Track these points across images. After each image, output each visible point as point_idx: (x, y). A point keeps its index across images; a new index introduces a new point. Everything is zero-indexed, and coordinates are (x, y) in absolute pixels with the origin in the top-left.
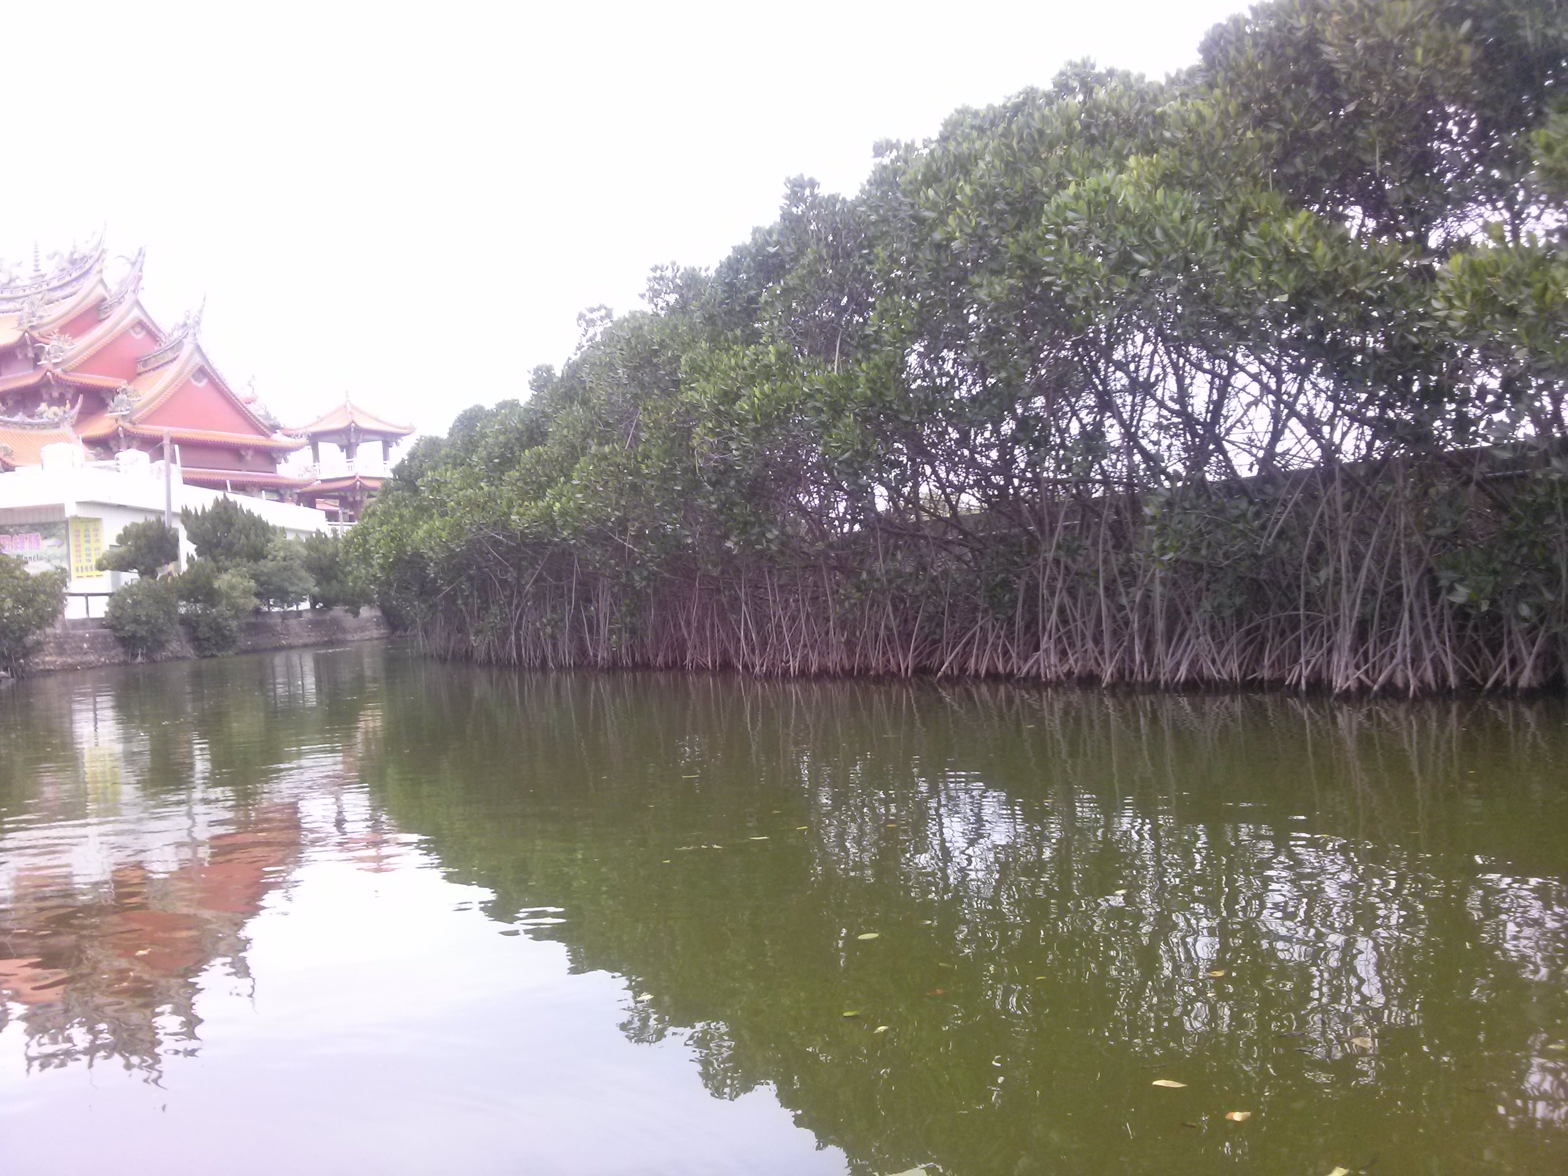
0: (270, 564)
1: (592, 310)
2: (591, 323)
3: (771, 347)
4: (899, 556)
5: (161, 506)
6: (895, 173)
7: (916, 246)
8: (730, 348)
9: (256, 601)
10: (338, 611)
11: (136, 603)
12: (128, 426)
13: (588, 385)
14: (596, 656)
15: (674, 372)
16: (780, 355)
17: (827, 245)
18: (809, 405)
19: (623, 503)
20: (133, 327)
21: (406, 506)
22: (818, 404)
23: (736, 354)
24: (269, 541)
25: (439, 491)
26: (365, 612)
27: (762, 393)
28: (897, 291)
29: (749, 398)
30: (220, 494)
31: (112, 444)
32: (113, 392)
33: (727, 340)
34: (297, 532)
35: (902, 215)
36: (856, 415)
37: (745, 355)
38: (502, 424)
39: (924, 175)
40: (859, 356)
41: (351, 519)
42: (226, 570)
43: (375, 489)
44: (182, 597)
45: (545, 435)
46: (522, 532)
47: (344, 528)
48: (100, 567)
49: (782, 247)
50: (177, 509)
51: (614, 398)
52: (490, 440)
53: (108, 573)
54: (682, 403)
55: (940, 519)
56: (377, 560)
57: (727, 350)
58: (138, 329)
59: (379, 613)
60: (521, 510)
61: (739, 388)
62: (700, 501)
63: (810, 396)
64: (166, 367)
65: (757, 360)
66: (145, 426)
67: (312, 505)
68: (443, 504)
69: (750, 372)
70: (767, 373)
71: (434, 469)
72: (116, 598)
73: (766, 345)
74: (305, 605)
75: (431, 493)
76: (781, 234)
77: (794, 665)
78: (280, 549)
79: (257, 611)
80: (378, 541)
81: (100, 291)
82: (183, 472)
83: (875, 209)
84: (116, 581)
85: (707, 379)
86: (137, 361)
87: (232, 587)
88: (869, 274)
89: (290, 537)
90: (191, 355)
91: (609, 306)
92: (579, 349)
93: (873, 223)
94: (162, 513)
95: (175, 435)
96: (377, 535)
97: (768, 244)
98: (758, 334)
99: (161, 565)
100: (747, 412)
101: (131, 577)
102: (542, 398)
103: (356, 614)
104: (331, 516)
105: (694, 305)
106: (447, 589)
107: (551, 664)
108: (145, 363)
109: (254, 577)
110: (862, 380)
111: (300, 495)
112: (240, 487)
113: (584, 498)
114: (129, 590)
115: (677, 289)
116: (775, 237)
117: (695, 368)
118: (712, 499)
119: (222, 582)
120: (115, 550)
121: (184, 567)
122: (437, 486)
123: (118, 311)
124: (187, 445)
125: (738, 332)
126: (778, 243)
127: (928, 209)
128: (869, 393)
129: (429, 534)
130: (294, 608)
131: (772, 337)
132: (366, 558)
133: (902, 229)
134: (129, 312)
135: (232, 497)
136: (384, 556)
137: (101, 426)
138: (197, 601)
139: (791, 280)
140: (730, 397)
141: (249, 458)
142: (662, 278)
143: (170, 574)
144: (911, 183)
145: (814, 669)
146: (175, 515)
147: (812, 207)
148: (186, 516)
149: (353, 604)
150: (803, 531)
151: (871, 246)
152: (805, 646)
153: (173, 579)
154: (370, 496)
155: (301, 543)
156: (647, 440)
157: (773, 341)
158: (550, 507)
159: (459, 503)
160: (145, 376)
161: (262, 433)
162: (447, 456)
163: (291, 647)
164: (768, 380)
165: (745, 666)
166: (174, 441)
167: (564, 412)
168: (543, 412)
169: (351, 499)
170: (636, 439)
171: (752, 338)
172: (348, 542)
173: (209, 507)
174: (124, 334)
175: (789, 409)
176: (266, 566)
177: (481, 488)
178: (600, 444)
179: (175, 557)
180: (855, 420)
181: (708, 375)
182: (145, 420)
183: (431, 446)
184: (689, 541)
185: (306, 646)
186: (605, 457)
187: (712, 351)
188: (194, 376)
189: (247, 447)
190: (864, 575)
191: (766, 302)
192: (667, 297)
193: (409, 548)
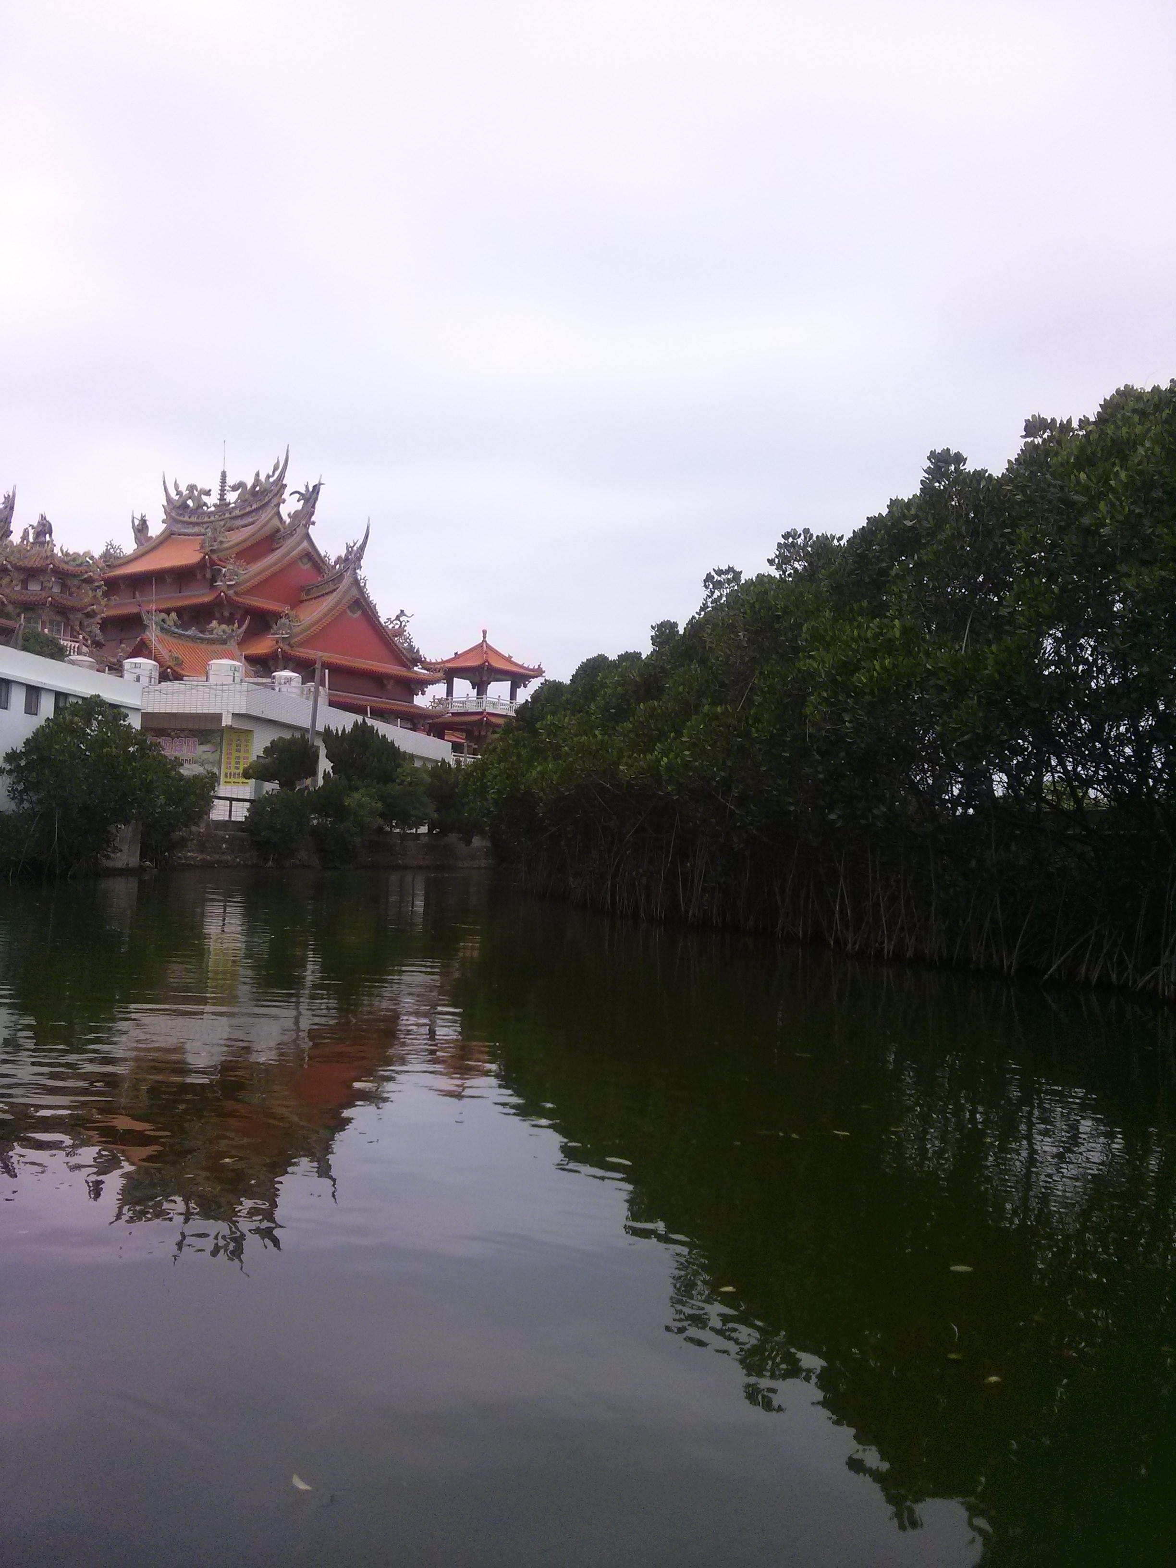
0: (397, 788)
1: (720, 572)
2: (718, 585)
3: (896, 622)
4: (1013, 848)
5: (306, 723)
6: (1047, 455)
7: (1062, 530)
8: (854, 619)
9: (380, 821)
10: (453, 838)
11: (274, 811)
12: (286, 648)
13: (708, 645)
14: (687, 912)
15: (796, 638)
16: (905, 631)
17: (968, 521)
18: (931, 682)
19: (729, 763)
20: (301, 558)
21: (524, 746)
22: (940, 682)
23: (859, 626)
24: (399, 766)
25: (555, 735)
26: (477, 842)
27: (883, 666)
28: (1037, 574)
29: (868, 671)
30: (360, 719)
31: (271, 663)
32: (277, 616)
33: (852, 610)
34: (425, 759)
35: (1050, 496)
36: (980, 697)
37: (868, 627)
38: (622, 675)
39: (1077, 458)
40: (990, 636)
41: (475, 752)
42: (357, 789)
43: (499, 726)
44: (314, 811)
45: (661, 690)
46: (628, 782)
47: (468, 760)
48: (246, 775)
49: (919, 522)
50: (320, 728)
51: (732, 659)
52: (609, 691)
53: (252, 781)
54: (799, 670)
55: (1063, 812)
56: (491, 795)
57: (851, 621)
58: (305, 560)
59: (489, 844)
60: (630, 762)
61: (859, 660)
62: (808, 770)
63: (932, 673)
64: (327, 597)
65: (881, 634)
66: (301, 650)
67: (441, 736)
68: (558, 747)
69: (872, 645)
70: (889, 647)
71: (554, 714)
72: (255, 804)
73: (892, 619)
74: (424, 829)
75: (548, 736)
76: (920, 508)
77: (888, 947)
78: (408, 775)
79: (380, 830)
80: (495, 777)
81: (276, 522)
82: (330, 694)
83: (1022, 489)
84: (258, 789)
85: (827, 650)
86: (302, 589)
87: (361, 806)
88: (1009, 553)
89: (418, 764)
90: (349, 588)
91: (738, 569)
92: (702, 609)
93: (1018, 503)
94: (307, 730)
95: (325, 659)
96: (495, 772)
97: (905, 517)
98: (886, 606)
99: (300, 779)
100: (865, 685)
101: (271, 787)
102: (662, 654)
103: (469, 843)
104: (457, 748)
105: (822, 574)
106: (553, 829)
107: (643, 915)
108: (308, 592)
109: (382, 798)
110: (990, 662)
111: (432, 726)
112: (378, 714)
113: (691, 755)
114: (270, 798)
115: (807, 557)
116: (913, 512)
117: (816, 637)
118: (820, 769)
119: (353, 799)
120: (261, 761)
121: (321, 782)
122: (554, 730)
123: (290, 542)
124: (336, 670)
125: (865, 603)
126: (915, 517)
127: (1077, 492)
128: (997, 676)
129: (542, 774)
130: (414, 831)
131: (900, 611)
132: (482, 792)
133: (1049, 511)
134: (299, 543)
135: (370, 722)
136: (499, 792)
137: (262, 647)
138: (327, 816)
139: (926, 555)
140: (849, 668)
141: (389, 687)
142: (793, 545)
143: (307, 788)
144: (1062, 465)
145: (909, 954)
146: (318, 733)
147: (955, 482)
148: (327, 735)
149: (467, 832)
150: (912, 809)
151: (1014, 526)
152: (902, 929)
153: (309, 793)
154: (494, 732)
155: (426, 771)
156: (760, 704)
157: (900, 614)
158: (658, 761)
159: (572, 749)
160: (307, 603)
161: (404, 665)
162: (568, 702)
163: (405, 868)
164: (890, 654)
165: (837, 941)
166: (325, 665)
167: (682, 670)
168: (662, 667)
169: (476, 733)
170: (750, 701)
171: (878, 611)
172: (468, 775)
173: (348, 729)
174: (292, 564)
175: (909, 685)
176: (394, 789)
177: (595, 736)
178: (714, 704)
179: (313, 773)
180: (979, 702)
181: (829, 645)
182: (303, 644)
183: (552, 689)
184: (792, 808)
185: (419, 868)
186: (716, 717)
187: (835, 620)
188: (349, 607)
189: (389, 677)
190: (973, 864)
191: (897, 575)
192: (796, 565)
193: (522, 787)
